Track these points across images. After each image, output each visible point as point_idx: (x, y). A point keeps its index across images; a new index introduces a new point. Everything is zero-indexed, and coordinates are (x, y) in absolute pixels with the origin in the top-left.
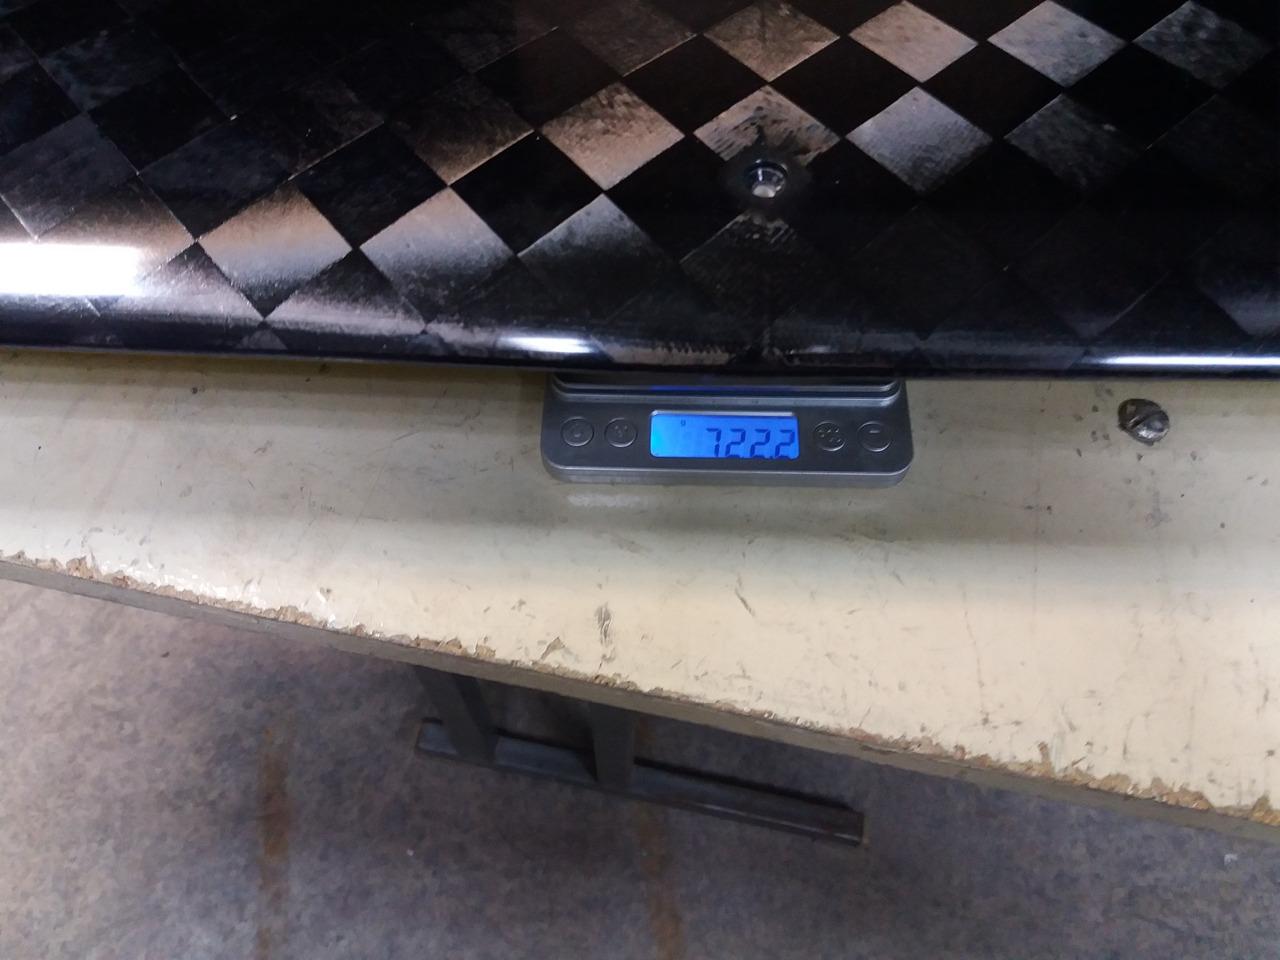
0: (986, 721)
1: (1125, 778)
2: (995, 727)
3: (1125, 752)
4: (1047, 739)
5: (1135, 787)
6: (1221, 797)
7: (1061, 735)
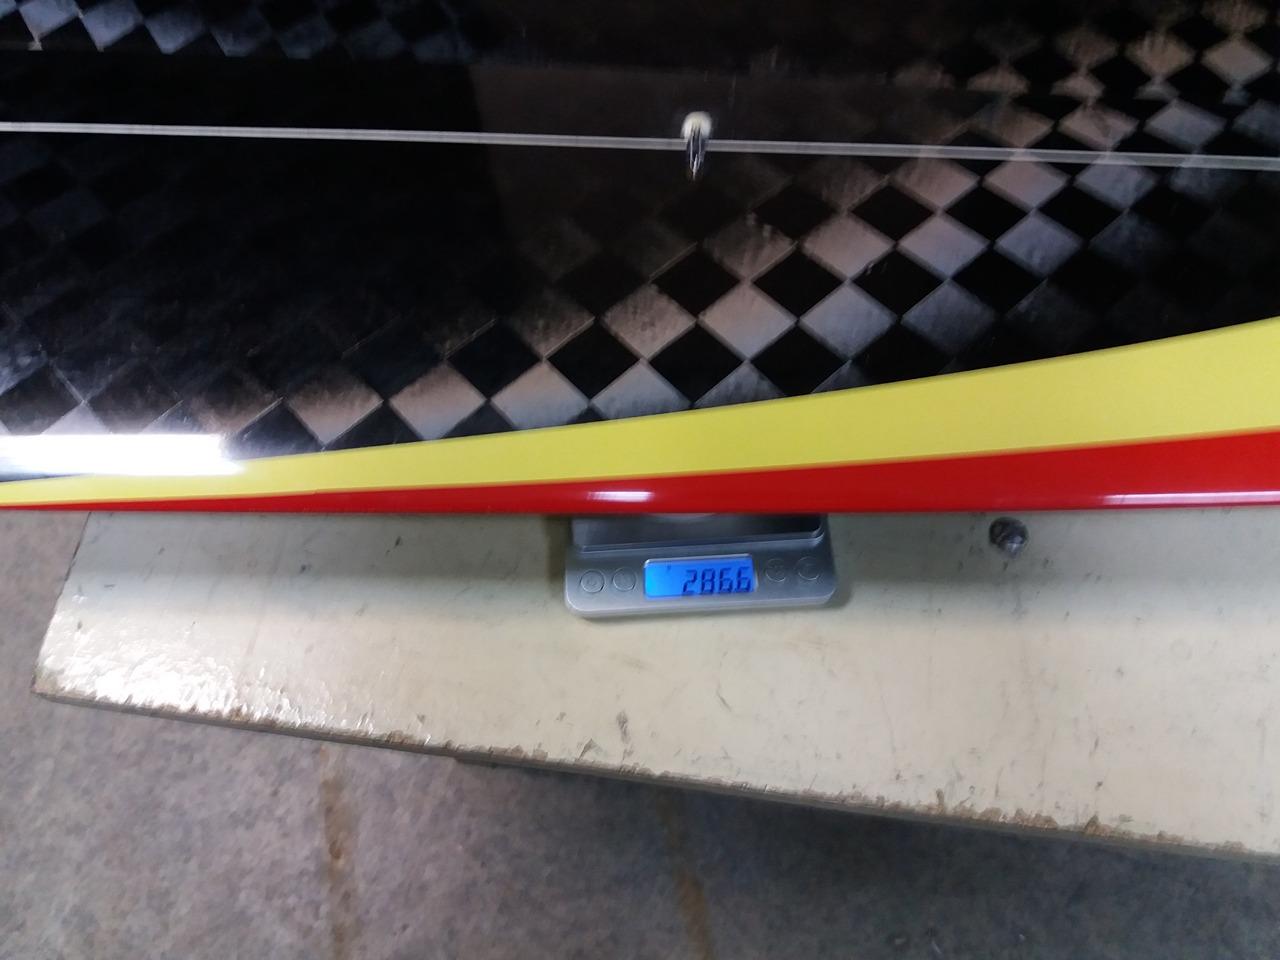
0: (898, 777)
1: (997, 812)
2: (905, 780)
3: (997, 792)
4: (942, 786)
5: (1004, 817)
6: (1065, 820)
7: (951, 784)
